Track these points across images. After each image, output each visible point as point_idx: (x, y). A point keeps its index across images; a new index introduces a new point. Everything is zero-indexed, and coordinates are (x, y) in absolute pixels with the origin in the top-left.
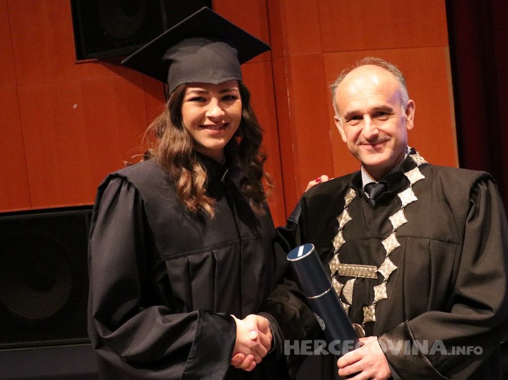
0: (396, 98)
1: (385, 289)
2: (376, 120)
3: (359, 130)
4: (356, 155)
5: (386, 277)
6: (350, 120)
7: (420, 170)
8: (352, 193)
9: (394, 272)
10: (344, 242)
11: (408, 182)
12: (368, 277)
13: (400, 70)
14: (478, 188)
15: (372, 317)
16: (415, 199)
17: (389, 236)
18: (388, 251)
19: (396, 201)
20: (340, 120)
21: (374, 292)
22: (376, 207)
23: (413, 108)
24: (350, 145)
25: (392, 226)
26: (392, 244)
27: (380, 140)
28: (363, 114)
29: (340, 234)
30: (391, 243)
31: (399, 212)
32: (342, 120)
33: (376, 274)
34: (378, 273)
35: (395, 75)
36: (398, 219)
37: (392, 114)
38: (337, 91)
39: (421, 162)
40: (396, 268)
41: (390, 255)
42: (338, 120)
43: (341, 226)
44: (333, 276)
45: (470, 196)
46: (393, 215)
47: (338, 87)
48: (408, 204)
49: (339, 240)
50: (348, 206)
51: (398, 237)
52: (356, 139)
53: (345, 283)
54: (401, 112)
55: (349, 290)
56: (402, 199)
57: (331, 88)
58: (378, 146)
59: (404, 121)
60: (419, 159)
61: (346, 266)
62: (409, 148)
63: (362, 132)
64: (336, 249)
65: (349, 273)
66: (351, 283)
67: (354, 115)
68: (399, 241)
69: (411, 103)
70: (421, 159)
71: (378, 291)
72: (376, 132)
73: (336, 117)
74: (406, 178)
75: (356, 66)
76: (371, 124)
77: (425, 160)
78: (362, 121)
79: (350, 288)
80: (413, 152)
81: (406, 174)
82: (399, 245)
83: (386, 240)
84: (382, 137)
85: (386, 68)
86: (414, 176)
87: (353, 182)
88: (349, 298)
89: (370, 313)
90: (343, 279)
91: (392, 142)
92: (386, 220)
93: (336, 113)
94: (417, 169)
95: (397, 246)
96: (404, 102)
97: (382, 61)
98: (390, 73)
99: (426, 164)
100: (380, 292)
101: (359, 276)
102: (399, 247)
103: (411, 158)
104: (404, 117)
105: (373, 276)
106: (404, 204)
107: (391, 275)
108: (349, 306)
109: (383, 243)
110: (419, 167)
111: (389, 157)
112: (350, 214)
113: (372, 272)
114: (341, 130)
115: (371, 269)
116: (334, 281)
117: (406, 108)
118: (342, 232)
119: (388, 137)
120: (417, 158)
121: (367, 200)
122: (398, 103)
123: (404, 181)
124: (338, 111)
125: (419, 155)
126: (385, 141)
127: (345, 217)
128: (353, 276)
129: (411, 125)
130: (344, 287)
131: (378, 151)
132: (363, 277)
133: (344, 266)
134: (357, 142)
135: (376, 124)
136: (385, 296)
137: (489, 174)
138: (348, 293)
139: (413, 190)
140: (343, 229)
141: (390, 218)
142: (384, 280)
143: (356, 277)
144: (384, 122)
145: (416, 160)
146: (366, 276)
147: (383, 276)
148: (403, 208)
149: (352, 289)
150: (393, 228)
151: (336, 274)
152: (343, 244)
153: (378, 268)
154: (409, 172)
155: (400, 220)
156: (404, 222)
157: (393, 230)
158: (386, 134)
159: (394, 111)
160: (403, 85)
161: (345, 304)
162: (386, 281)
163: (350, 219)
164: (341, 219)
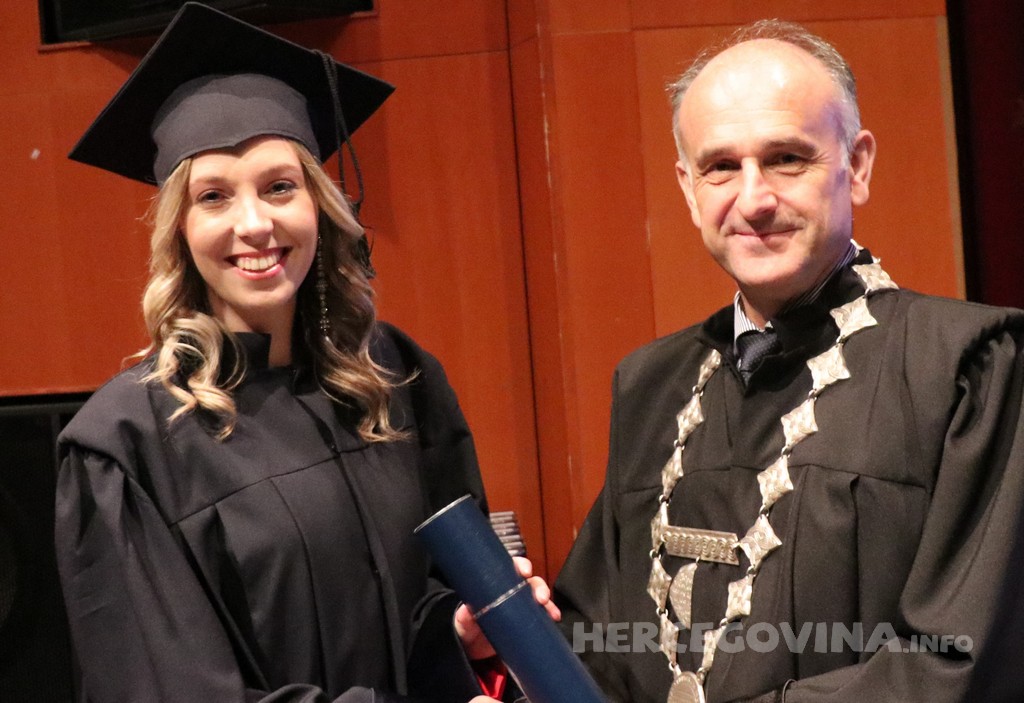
0: (828, 120)
1: (749, 590)
2: (772, 172)
3: (730, 197)
4: (719, 259)
5: (754, 563)
6: (710, 170)
7: (869, 305)
9: (773, 552)
10: (681, 474)
11: (837, 332)
12: (720, 561)
13: (841, 54)
16: (845, 374)
17: (772, 464)
18: (766, 501)
19: (800, 377)
20: (689, 170)
21: (727, 594)
22: (751, 391)
23: (869, 152)
24: (709, 234)
25: (784, 439)
26: (776, 483)
27: (780, 225)
28: (742, 157)
29: (677, 455)
30: (775, 480)
31: (802, 406)
32: (691, 169)
33: (735, 555)
34: (739, 552)
35: (830, 65)
36: (799, 423)
37: (814, 162)
38: (684, 98)
39: (879, 285)
40: (779, 543)
41: (770, 509)
42: (683, 173)
43: (682, 435)
44: (655, 555)
45: (962, 372)
46: (789, 412)
47: (688, 91)
48: (829, 387)
49: (675, 468)
50: (704, 388)
51: (790, 468)
52: (720, 221)
53: (674, 574)
54: (838, 159)
55: (682, 590)
56: (814, 375)
57: (671, 91)
58: (774, 239)
59: (842, 180)
60: (874, 277)
61: (677, 531)
62: (858, 247)
63: (736, 202)
64: (665, 490)
65: (685, 553)
66: (687, 574)
67: (719, 158)
68: (793, 479)
69: (866, 138)
70: (881, 278)
71: (735, 596)
72: (770, 201)
73: (680, 164)
74: (833, 321)
75: (733, 41)
76: (759, 183)
77: (893, 278)
78: (736, 173)
79: (683, 586)
80: (865, 259)
81: (834, 313)
82: (790, 486)
83: (766, 471)
84: (784, 215)
85: (808, 47)
86: (853, 317)
88: (684, 612)
90: (673, 564)
91: (809, 233)
92: (774, 426)
93: (680, 153)
94: (861, 302)
95: (786, 490)
96: (848, 135)
97: (801, 32)
98: (818, 61)
99: (893, 289)
100: (740, 597)
101: (703, 558)
102: (790, 492)
103: (855, 274)
104: (844, 172)
105: (730, 558)
106: (818, 386)
107: (765, 559)
109: (760, 478)
110: (871, 297)
111: (797, 266)
112: (704, 408)
113: (727, 547)
114: (690, 196)
115: (724, 541)
116: (657, 565)
117: (852, 149)
118: (682, 451)
119: (798, 221)
120: (869, 274)
121: (736, 374)
122: (831, 136)
123: (828, 328)
124: (682, 147)
125: (879, 267)
126: (790, 229)
127: (691, 416)
128: (692, 556)
129: (861, 193)
130: (672, 582)
131: (776, 248)
132: (711, 559)
133: (675, 530)
134: (725, 228)
135: (771, 183)
136: (746, 609)
138: (678, 597)
140: (686, 443)
141: (784, 420)
142: (750, 568)
143: (698, 559)
144: (793, 179)
145: (864, 278)
146: (717, 558)
147: (748, 560)
148: (813, 396)
149: (690, 589)
150: (784, 445)
151: (662, 549)
152: (679, 480)
153: (739, 540)
154: (843, 307)
155: (801, 425)
156: (810, 432)
157: (783, 450)
158: (794, 212)
159: (819, 154)
160: (848, 92)
161: (670, 624)
162: (752, 572)
163: (701, 420)
164: (685, 418)
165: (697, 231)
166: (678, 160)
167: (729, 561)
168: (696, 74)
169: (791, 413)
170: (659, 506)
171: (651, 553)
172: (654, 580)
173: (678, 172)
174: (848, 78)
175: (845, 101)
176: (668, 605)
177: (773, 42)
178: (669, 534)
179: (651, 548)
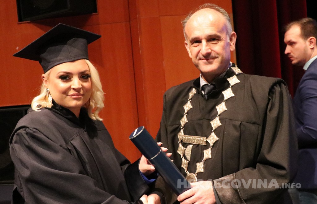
0: (224, 29)
1: (210, 152)
2: (210, 43)
3: (199, 50)
4: (197, 66)
5: (211, 144)
6: (193, 43)
7: (237, 77)
8: (194, 91)
9: (217, 141)
10: (187, 121)
11: (229, 84)
12: (200, 144)
13: (227, 12)
14: (274, 89)
15: (201, 169)
16: (233, 95)
17: (215, 119)
18: (214, 128)
19: (220, 96)
20: (188, 43)
21: (203, 153)
22: (208, 100)
23: (234, 37)
24: (194, 60)
25: (217, 112)
27: (212, 57)
28: (202, 39)
29: (185, 116)
30: (216, 123)
31: (222, 103)
33: (205, 143)
34: (207, 142)
35: (224, 15)
36: (221, 108)
37: (221, 40)
38: (186, 24)
39: (238, 72)
40: (218, 139)
41: (215, 131)
42: (186, 44)
43: (186, 111)
44: (180, 143)
45: (269, 94)
46: (218, 105)
47: (187, 23)
48: (229, 99)
49: (184, 120)
50: (191, 99)
51: (220, 119)
52: (197, 56)
53: (186, 147)
54: (227, 39)
55: (188, 152)
56: (224, 95)
57: (183, 23)
58: (210, 61)
59: (228, 45)
61: (187, 137)
62: (231, 63)
63: (201, 51)
64: (182, 126)
65: (189, 141)
66: (190, 147)
67: (196, 40)
68: (221, 122)
69: (234, 34)
70: (238, 70)
71: (206, 153)
72: (210, 51)
73: (186, 42)
74: (228, 82)
75: (199, 9)
76: (207, 46)
77: (241, 70)
78: (200, 44)
80: (234, 66)
81: (228, 79)
82: (220, 124)
83: (213, 121)
84: (213, 54)
85: (218, 10)
86: (233, 80)
88: (189, 157)
89: (200, 167)
90: (185, 145)
91: (220, 59)
92: (214, 108)
93: (186, 39)
94: (235, 76)
95: (219, 125)
96: (229, 33)
97: (216, 6)
98: (221, 14)
99: (241, 73)
100: (208, 154)
101: (195, 143)
102: (221, 126)
103: (232, 69)
104: (228, 43)
105: (204, 144)
106: (226, 98)
107: (214, 144)
108: (188, 162)
109: (211, 122)
110: (237, 75)
112: (192, 104)
113: (203, 141)
114: (188, 50)
115: (202, 139)
116: (180, 145)
117: (230, 37)
118: (186, 115)
119: (217, 56)
120: (236, 70)
121: (203, 96)
122: (225, 33)
123: (226, 83)
125: (237, 68)
126: (215, 58)
128: (191, 143)
129: (233, 48)
130: (185, 149)
131: (211, 63)
132: (198, 144)
133: (186, 136)
134: (198, 58)
135: (209, 46)
136: (210, 157)
137: (282, 79)
138: (187, 154)
139: (232, 90)
140: (187, 113)
141: (217, 107)
142: (210, 146)
143: (193, 144)
144: (215, 45)
146: (199, 143)
147: (210, 144)
148: (224, 101)
149: (191, 151)
150: (218, 114)
151: (182, 141)
152: (186, 123)
153: (207, 139)
154: (230, 78)
155: (222, 108)
156: (225, 110)
157: (218, 115)
158: (216, 53)
159: (222, 38)
160: (229, 22)
161: (186, 161)
162: (211, 147)
163: (192, 107)
164: (186, 107)
165: (191, 59)
166: (185, 40)
167: (203, 144)
168: (189, 18)
169: (219, 106)
170: (180, 129)
171: (179, 142)
172: (179, 149)
173: (185, 44)
174: (229, 18)
175: (228, 24)
176: (184, 155)
177: (209, 9)
178: (184, 137)
179: (179, 141)
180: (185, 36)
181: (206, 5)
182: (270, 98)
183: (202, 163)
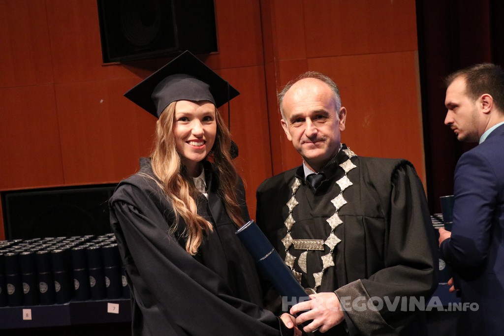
0: (331, 104)
1: (331, 258)
2: (315, 122)
3: (303, 131)
4: (299, 151)
5: (332, 248)
6: (295, 122)
7: (352, 161)
8: (297, 182)
9: (338, 244)
10: (295, 222)
11: (344, 171)
12: (316, 249)
14: (398, 173)
16: (351, 184)
17: (332, 215)
18: (333, 228)
19: (334, 186)
20: (286, 122)
21: (322, 261)
23: (345, 114)
24: (295, 143)
25: (335, 207)
26: (336, 222)
27: (319, 139)
28: (305, 117)
29: (290, 216)
30: (334, 221)
31: (339, 196)
32: (288, 122)
33: (323, 247)
34: (325, 246)
36: (339, 201)
37: (329, 118)
38: (284, 99)
39: (352, 155)
40: (339, 241)
41: (334, 231)
42: (283, 123)
43: (291, 209)
44: (287, 251)
45: (392, 181)
46: (334, 198)
47: (285, 96)
48: (346, 189)
49: (290, 221)
50: (295, 194)
51: (341, 216)
52: (300, 139)
54: (335, 116)
55: (303, 261)
56: (340, 185)
57: (279, 96)
58: (317, 143)
59: (337, 123)
60: (350, 153)
61: (299, 241)
62: (341, 144)
63: (305, 132)
64: (288, 228)
65: (303, 247)
66: (304, 255)
67: (297, 118)
68: (341, 219)
69: (344, 110)
70: (352, 153)
71: (326, 260)
72: (316, 131)
73: (282, 120)
74: (342, 168)
75: (299, 79)
76: (312, 126)
77: (355, 153)
78: (304, 123)
79: (303, 259)
80: (345, 147)
81: (341, 165)
83: (330, 218)
84: (320, 135)
85: (324, 80)
86: (348, 166)
87: (297, 173)
88: (304, 268)
91: (328, 140)
92: (329, 203)
94: (349, 161)
95: (340, 223)
96: (338, 109)
99: (356, 156)
100: (328, 261)
101: (310, 249)
102: (342, 223)
103: (344, 152)
104: (338, 121)
105: (321, 248)
106: (343, 189)
109: (328, 221)
110: (351, 159)
112: (298, 200)
113: (320, 245)
114: (287, 131)
115: (319, 242)
116: (288, 254)
117: (339, 113)
118: (292, 215)
119: (324, 138)
120: (348, 152)
122: (333, 109)
124: (284, 115)
125: (349, 150)
126: (322, 140)
127: (293, 203)
128: (306, 249)
129: (343, 126)
131: (318, 147)
132: (313, 249)
134: (301, 141)
135: (315, 125)
136: (333, 264)
138: (302, 264)
139: (348, 177)
140: (292, 212)
141: (332, 201)
142: (331, 250)
143: (308, 250)
144: (322, 124)
145: (347, 154)
147: (329, 248)
148: (341, 193)
149: (306, 260)
150: (336, 209)
151: (290, 249)
152: (294, 224)
153: (324, 241)
156: (344, 204)
157: (336, 211)
158: (323, 135)
159: (330, 115)
160: (337, 94)
163: (298, 203)
164: (290, 204)
171: (285, 250)
172: (287, 259)
175: (336, 97)
178: (296, 242)
180: (282, 113)
181: (310, 73)
182: (393, 185)
183: (321, 274)
